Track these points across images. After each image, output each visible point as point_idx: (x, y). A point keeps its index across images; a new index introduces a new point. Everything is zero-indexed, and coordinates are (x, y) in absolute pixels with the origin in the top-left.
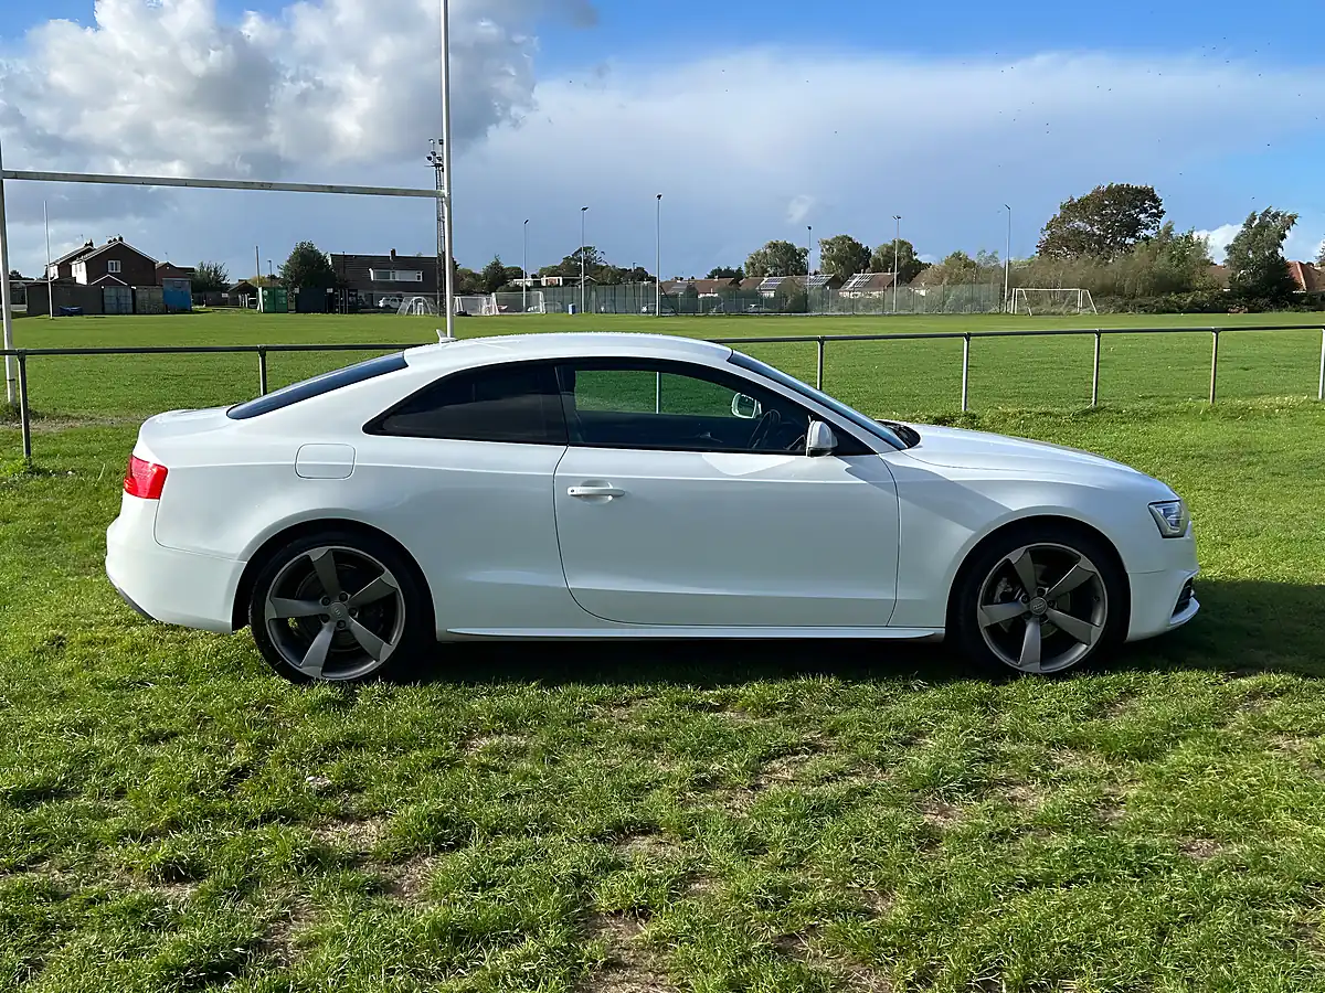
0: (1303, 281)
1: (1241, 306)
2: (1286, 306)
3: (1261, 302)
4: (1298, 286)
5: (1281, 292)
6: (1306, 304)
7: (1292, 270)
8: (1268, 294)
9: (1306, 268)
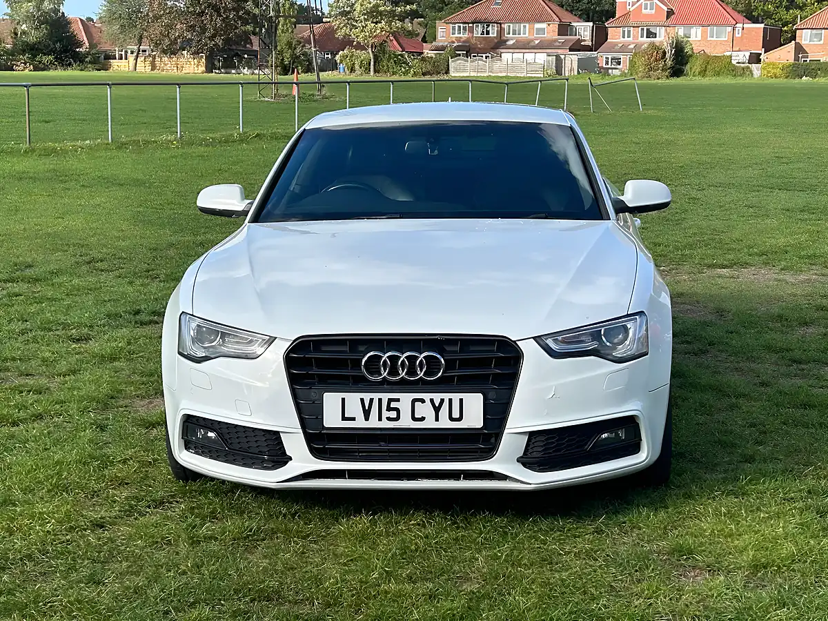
0: (85, 38)
1: (25, 64)
2: (70, 64)
3: (46, 59)
4: (80, 45)
5: (65, 50)
6: (90, 62)
7: (73, 27)
8: (51, 50)
9: (87, 24)
